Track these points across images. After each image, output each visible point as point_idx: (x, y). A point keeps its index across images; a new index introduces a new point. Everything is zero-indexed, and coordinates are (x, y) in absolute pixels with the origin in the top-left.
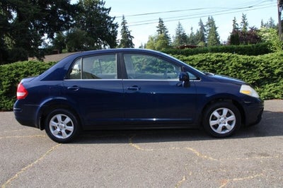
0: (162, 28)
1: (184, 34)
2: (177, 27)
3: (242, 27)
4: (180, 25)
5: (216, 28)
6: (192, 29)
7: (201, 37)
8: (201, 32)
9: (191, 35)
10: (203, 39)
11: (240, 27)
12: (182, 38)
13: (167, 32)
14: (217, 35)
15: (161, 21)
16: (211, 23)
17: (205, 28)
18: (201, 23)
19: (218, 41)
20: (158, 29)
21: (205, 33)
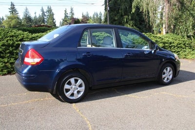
0: (13, 9)
1: (29, 17)
2: (25, 11)
4: (27, 9)
5: (53, 14)
6: (35, 13)
7: (42, 19)
8: (43, 16)
9: (35, 17)
10: (44, 21)
11: (69, 15)
12: (28, 19)
13: (18, 13)
14: (54, 19)
15: (12, 5)
16: (50, 11)
17: (46, 14)
18: (42, 10)
19: (54, 23)
20: (10, 10)
21: (45, 17)
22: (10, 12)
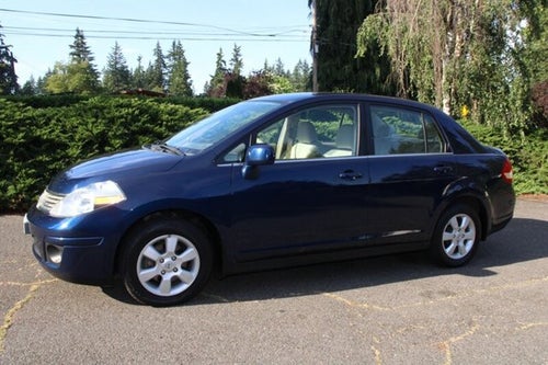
0: (80, 48)
1: (123, 67)
2: (112, 52)
3: (232, 68)
4: (117, 48)
5: (186, 64)
6: (139, 59)
7: (156, 76)
8: (158, 67)
9: (138, 70)
10: (160, 80)
12: (120, 74)
13: (91, 59)
14: (187, 77)
15: (79, 35)
16: (178, 53)
17: (166, 61)
18: (158, 52)
19: (188, 86)
20: (73, 50)
21: (165, 71)
22: (71, 54)
